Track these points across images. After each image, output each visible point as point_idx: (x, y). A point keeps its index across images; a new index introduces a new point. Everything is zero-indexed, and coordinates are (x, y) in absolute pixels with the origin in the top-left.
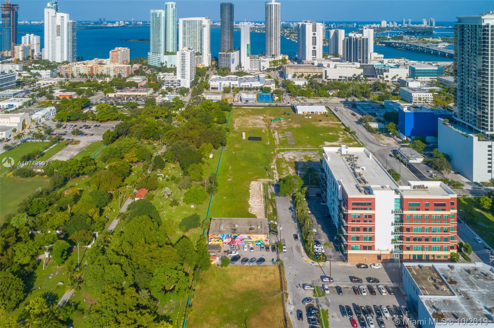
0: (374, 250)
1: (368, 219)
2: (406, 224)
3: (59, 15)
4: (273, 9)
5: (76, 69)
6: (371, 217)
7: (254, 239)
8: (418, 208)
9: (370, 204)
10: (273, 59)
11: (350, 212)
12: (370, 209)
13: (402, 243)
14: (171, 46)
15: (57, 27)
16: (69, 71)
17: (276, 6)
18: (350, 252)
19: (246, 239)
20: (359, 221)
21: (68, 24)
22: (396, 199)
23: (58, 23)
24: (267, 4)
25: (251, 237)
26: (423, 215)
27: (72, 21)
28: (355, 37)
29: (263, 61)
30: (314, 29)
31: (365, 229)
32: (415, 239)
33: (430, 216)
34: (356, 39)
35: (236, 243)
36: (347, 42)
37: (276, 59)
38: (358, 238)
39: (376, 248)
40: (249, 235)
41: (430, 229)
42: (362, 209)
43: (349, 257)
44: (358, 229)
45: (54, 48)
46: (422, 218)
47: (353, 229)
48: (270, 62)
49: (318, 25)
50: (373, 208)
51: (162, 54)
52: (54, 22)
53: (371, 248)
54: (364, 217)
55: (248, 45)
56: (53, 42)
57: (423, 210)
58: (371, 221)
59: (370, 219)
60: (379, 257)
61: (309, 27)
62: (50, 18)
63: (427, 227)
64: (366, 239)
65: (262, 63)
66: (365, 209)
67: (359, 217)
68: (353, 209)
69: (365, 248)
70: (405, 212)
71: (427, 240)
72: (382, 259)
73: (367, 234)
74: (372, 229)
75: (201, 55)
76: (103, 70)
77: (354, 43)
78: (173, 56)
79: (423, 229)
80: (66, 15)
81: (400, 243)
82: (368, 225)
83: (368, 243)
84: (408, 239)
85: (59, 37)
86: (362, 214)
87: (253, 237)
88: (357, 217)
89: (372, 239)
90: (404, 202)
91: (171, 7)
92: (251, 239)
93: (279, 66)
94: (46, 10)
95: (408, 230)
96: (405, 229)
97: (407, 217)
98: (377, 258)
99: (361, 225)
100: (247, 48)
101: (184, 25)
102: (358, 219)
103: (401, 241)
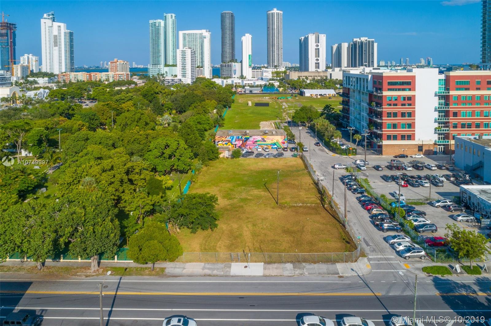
0: (414, 139)
1: (407, 102)
2: (453, 108)
3: (56, 24)
4: (275, 17)
5: (74, 76)
6: (410, 100)
7: (269, 142)
8: (467, 86)
9: (408, 83)
10: (275, 70)
11: (385, 93)
12: (410, 90)
13: (448, 130)
14: (171, 59)
15: (54, 37)
16: (67, 79)
17: (278, 14)
18: (385, 142)
19: (259, 141)
20: (396, 105)
21: (65, 33)
22: (440, 80)
23: (55, 32)
24: (269, 12)
25: (265, 139)
26: (473, 96)
27: (69, 31)
28: (360, 41)
29: (266, 72)
30: (317, 40)
31: (403, 115)
32: (463, 126)
33: (482, 96)
34: (362, 43)
35: (248, 146)
36: (352, 48)
37: (278, 70)
38: (394, 126)
39: (417, 137)
40: (263, 137)
41: (482, 113)
42: (399, 90)
43: (384, 149)
44: (395, 115)
45: (51, 60)
46: (472, 100)
47: (389, 114)
48: (272, 73)
49: (321, 36)
50: (413, 89)
51: (162, 66)
52: (50, 32)
53: (410, 137)
54: (402, 99)
55: (249, 55)
56: (51, 54)
57: (473, 90)
58: (410, 105)
59: (409, 102)
60: (420, 148)
61: (312, 38)
62: (47, 28)
63: (478, 111)
64: (404, 126)
65: (264, 73)
66: (404, 90)
67: (396, 100)
68: (389, 90)
69: (403, 137)
70: (452, 93)
71: (478, 126)
72: (424, 151)
73: (406, 120)
74: (411, 115)
75: (202, 67)
76: (102, 77)
77: (359, 47)
78: (173, 68)
79: (473, 114)
80: (62, 25)
81: (446, 130)
82: (406, 109)
83: (406, 131)
84: (455, 126)
85: (57, 48)
86: (399, 96)
87: (268, 139)
88: (393, 99)
89: (411, 126)
90: (451, 80)
91: (170, 17)
92: (265, 141)
93: (281, 77)
94: (43, 21)
95: (455, 114)
96: (451, 114)
97: (454, 99)
98: (417, 150)
99: (399, 109)
100: (249, 59)
101: (184, 38)
102: (394, 102)
103: (447, 129)
